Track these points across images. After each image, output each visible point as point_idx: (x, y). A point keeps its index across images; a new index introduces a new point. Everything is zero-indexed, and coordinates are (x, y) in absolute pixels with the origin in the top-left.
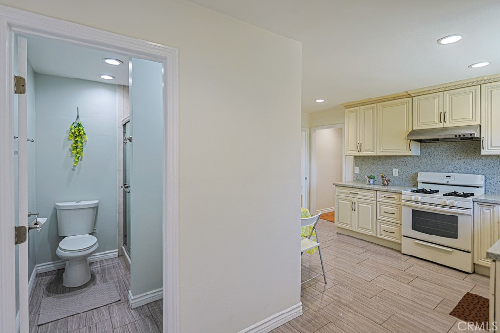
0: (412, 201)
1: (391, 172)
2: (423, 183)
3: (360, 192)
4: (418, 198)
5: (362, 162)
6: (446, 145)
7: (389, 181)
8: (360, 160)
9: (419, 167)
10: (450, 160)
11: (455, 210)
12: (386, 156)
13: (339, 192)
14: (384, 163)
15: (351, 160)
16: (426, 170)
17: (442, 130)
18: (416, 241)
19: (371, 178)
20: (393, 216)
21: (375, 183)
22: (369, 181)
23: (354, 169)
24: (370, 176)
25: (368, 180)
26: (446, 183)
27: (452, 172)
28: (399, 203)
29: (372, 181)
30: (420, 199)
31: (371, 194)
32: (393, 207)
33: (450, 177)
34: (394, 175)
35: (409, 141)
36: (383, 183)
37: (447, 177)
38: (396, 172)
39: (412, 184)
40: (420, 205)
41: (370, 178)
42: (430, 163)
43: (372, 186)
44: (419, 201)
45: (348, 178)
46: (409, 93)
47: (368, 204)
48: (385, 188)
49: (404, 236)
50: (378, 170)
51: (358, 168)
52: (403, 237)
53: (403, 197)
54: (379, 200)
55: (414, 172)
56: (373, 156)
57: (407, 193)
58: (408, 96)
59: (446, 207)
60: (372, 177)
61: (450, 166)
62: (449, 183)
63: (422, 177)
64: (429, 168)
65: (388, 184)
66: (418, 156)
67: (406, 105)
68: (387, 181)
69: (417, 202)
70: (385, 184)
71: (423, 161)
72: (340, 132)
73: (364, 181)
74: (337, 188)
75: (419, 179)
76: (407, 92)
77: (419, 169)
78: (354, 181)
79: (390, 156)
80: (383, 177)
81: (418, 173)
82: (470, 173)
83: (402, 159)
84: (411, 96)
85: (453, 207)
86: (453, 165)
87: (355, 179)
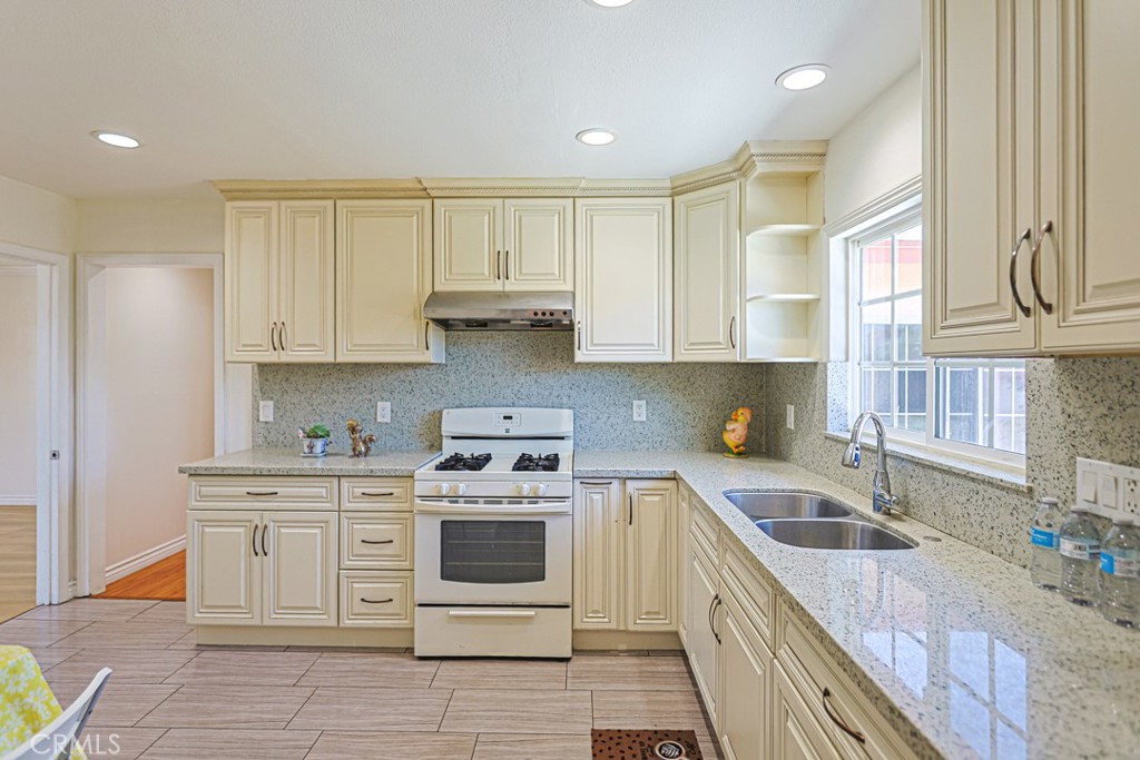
0: (440, 497)
1: (372, 411)
2: (453, 438)
3: (285, 489)
4: (458, 487)
5: (284, 384)
6: (499, 337)
7: (371, 440)
8: (274, 376)
9: (442, 396)
10: (510, 377)
11: (543, 506)
12: (356, 364)
13: (203, 497)
14: (353, 385)
15: (245, 380)
16: (458, 402)
17: (500, 296)
18: (454, 612)
19: (317, 437)
20: (388, 549)
21: (328, 449)
22: (311, 447)
23: (256, 409)
24: (313, 430)
25: (306, 442)
26: (504, 434)
27: (513, 405)
28: (405, 506)
29: (319, 444)
30: (462, 489)
31: (319, 489)
32: (390, 521)
33: (510, 418)
34: (379, 420)
35: (424, 321)
36: (354, 449)
37: (505, 418)
38: (384, 412)
39: (426, 443)
40: (461, 506)
41: (313, 435)
42: (467, 383)
43: (319, 464)
44: (461, 493)
45: (234, 440)
46: (425, 185)
47: (310, 523)
48: (362, 465)
49: (420, 605)
50: (334, 409)
51: (271, 403)
52: (417, 608)
53: (420, 488)
54: (346, 505)
55: (430, 409)
56: (320, 365)
57: (427, 477)
58: (423, 193)
59: (521, 503)
60: (320, 433)
61: (509, 391)
62: (511, 434)
63: (454, 421)
64: (465, 396)
65: (368, 449)
66: (440, 365)
67: (415, 218)
68: (365, 442)
69: (454, 499)
70: (360, 453)
71: (453, 378)
72: (205, 282)
73: (289, 447)
74: (193, 482)
75: (447, 429)
76: (420, 182)
77: (443, 400)
78: (256, 448)
79: (369, 364)
80: (353, 430)
81: (441, 412)
82: (546, 407)
83: (401, 374)
84: (429, 197)
85: (534, 499)
86: (516, 388)
87: (260, 441)
